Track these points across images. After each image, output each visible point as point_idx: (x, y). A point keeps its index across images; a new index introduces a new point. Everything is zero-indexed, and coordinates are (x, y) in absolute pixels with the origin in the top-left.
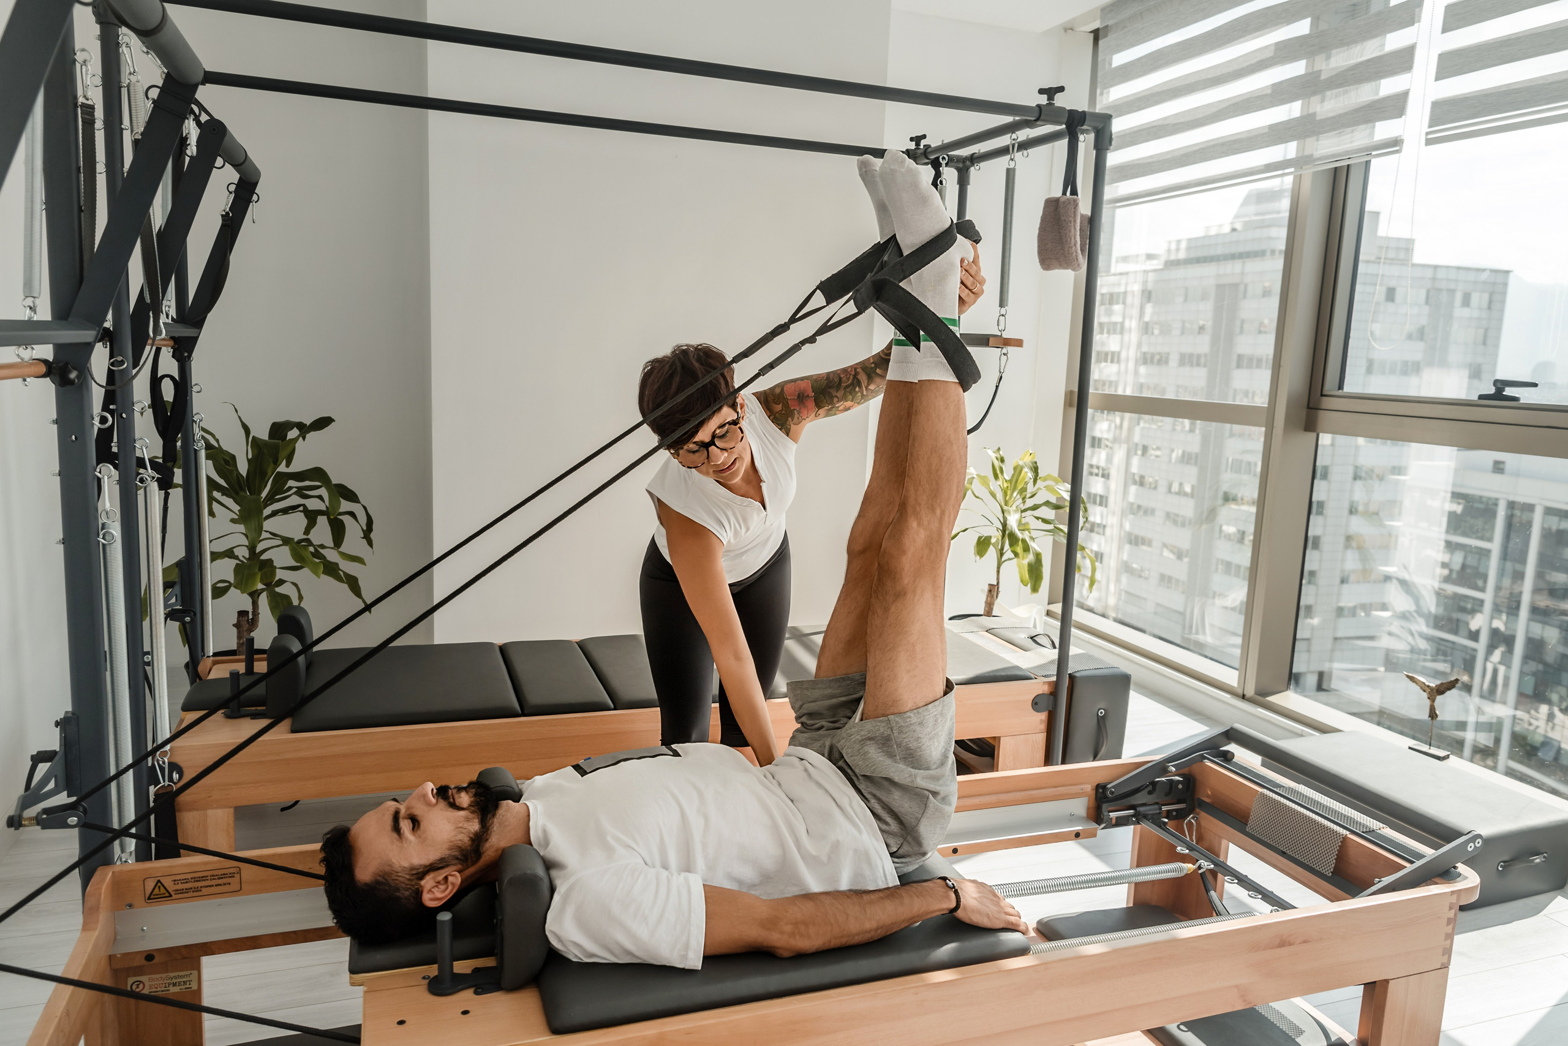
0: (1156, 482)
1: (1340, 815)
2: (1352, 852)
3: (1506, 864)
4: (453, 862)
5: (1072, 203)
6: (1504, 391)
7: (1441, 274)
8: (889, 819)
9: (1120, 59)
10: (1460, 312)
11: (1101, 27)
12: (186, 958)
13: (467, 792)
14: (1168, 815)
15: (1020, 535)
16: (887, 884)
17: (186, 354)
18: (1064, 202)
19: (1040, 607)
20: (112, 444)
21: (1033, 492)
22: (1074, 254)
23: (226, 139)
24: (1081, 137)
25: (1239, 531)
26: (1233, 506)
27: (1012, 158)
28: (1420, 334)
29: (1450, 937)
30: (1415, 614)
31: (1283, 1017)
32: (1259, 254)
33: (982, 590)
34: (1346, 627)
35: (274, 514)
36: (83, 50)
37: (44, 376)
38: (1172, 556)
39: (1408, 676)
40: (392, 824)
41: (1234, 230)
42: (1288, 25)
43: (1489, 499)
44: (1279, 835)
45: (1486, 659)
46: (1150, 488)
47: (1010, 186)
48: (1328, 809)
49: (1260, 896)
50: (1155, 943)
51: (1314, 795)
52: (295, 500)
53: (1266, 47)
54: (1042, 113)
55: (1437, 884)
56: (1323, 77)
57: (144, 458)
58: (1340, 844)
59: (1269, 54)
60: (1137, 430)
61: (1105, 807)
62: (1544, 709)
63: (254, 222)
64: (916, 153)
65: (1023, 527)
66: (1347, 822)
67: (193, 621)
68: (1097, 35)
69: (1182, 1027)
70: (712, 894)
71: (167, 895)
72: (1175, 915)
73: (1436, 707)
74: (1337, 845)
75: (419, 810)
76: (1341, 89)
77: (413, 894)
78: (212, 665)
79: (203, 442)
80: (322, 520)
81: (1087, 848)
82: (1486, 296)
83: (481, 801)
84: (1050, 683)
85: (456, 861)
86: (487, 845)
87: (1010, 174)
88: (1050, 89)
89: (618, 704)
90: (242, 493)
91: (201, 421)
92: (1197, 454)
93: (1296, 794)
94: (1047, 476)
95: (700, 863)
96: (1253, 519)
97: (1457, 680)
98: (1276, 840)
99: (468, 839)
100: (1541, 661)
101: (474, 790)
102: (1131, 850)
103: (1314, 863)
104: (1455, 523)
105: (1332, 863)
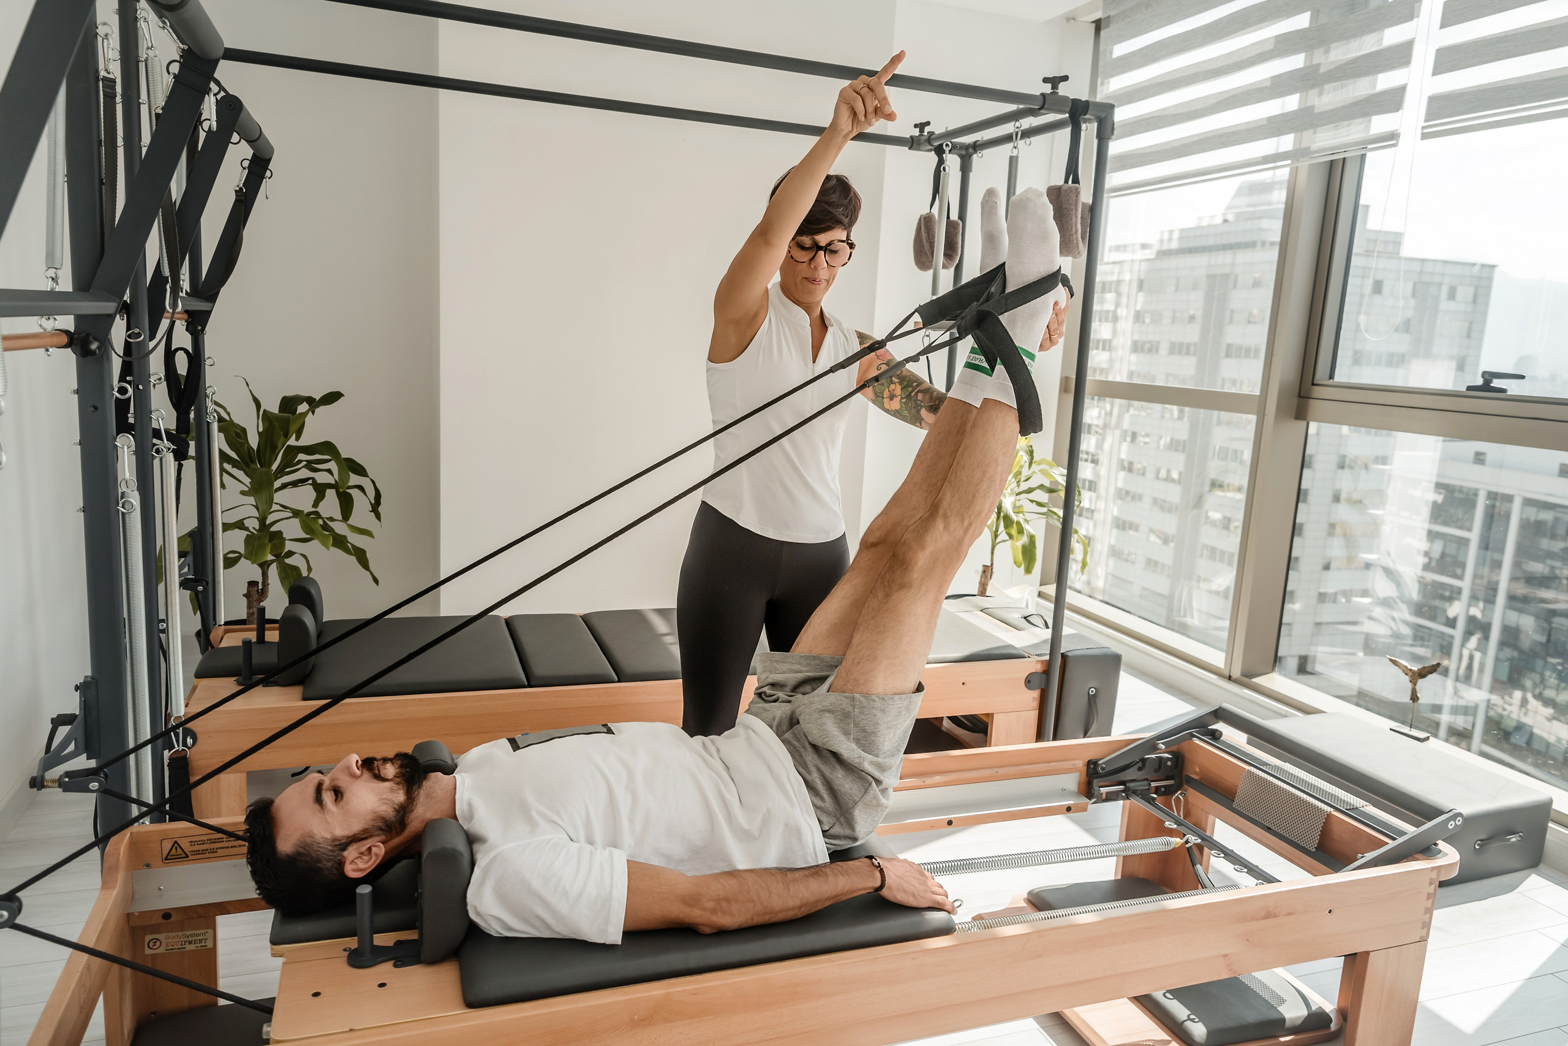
0: (1144, 468)
1: (1324, 793)
2: (1336, 830)
3: (1483, 842)
4: (376, 833)
5: (1074, 191)
6: (1491, 382)
7: (1428, 268)
8: (826, 796)
9: (1120, 50)
10: (1445, 305)
11: (1103, 17)
12: (202, 917)
13: (393, 764)
14: (1157, 790)
15: (1014, 517)
16: (817, 861)
17: (200, 328)
18: (1066, 191)
19: (1033, 588)
20: (129, 415)
21: (1028, 476)
22: (1075, 242)
23: (242, 115)
24: (1084, 126)
25: (1225, 518)
26: (1219, 493)
27: (1016, 146)
28: (1406, 326)
29: (1429, 911)
30: (1397, 600)
31: (1265, 987)
32: (1250, 245)
33: (976, 571)
34: (1328, 613)
35: (284, 486)
36: (105, 24)
37: (65, 347)
38: (1158, 541)
39: (1391, 660)
40: (315, 795)
41: (1226, 221)
42: (1288, 18)
43: (1470, 489)
44: (1265, 811)
45: (1463, 645)
46: (1138, 474)
47: (1013, 173)
48: (1313, 787)
49: (1246, 870)
50: (1145, 914)
51: (1300, 773)
52: (304, 473)
53: (1267, 40)
54: (1046, 103)
55: (1418, 860)
56: (1322, 70)
57: (160, 430)
58: (1324, 820)
59: (1269, 46)
60: (1127, 418)
61: (1096, 782)
62: (1518, 694)
63: (267, 198)
64: (920, 140)
65: (1018, 510)
66: (1331, 799)
67: (205, 589)
68: (1098, 25)
69: (1168, 995)
70: (635, 869)
71: (184, 855)
72: (1163, 888)
73: (1417, 690)
74: (1321, 822)
75: (343, 781)
76: (1340, 83)
77: (335, 865)
78: (223, 633)
79: (215, 415)
80: (331, 494)
81: (1076, 822)
82: (1471, 290)
83: (406, 772)
84: (1042, 662)
85: (380, 832)
86: (413, 816)
87: (1013, 161)
88: (1055, 77)
89: (622, 676)
90: (252, 466)
91: (213, 394)
92: (1185, 442)
93: (1282, 772)
94: (1041, 460)
95: (628, 840)
96: (1242, 505)
97: (1438, 665)
98: (1262, 816)
99: (393, 810)
100: (1515, 647)
101: (400, 762)
102: (1120, 824)
103: (1299, 839)
104: (1438, 513)
105: (1316, 838)
